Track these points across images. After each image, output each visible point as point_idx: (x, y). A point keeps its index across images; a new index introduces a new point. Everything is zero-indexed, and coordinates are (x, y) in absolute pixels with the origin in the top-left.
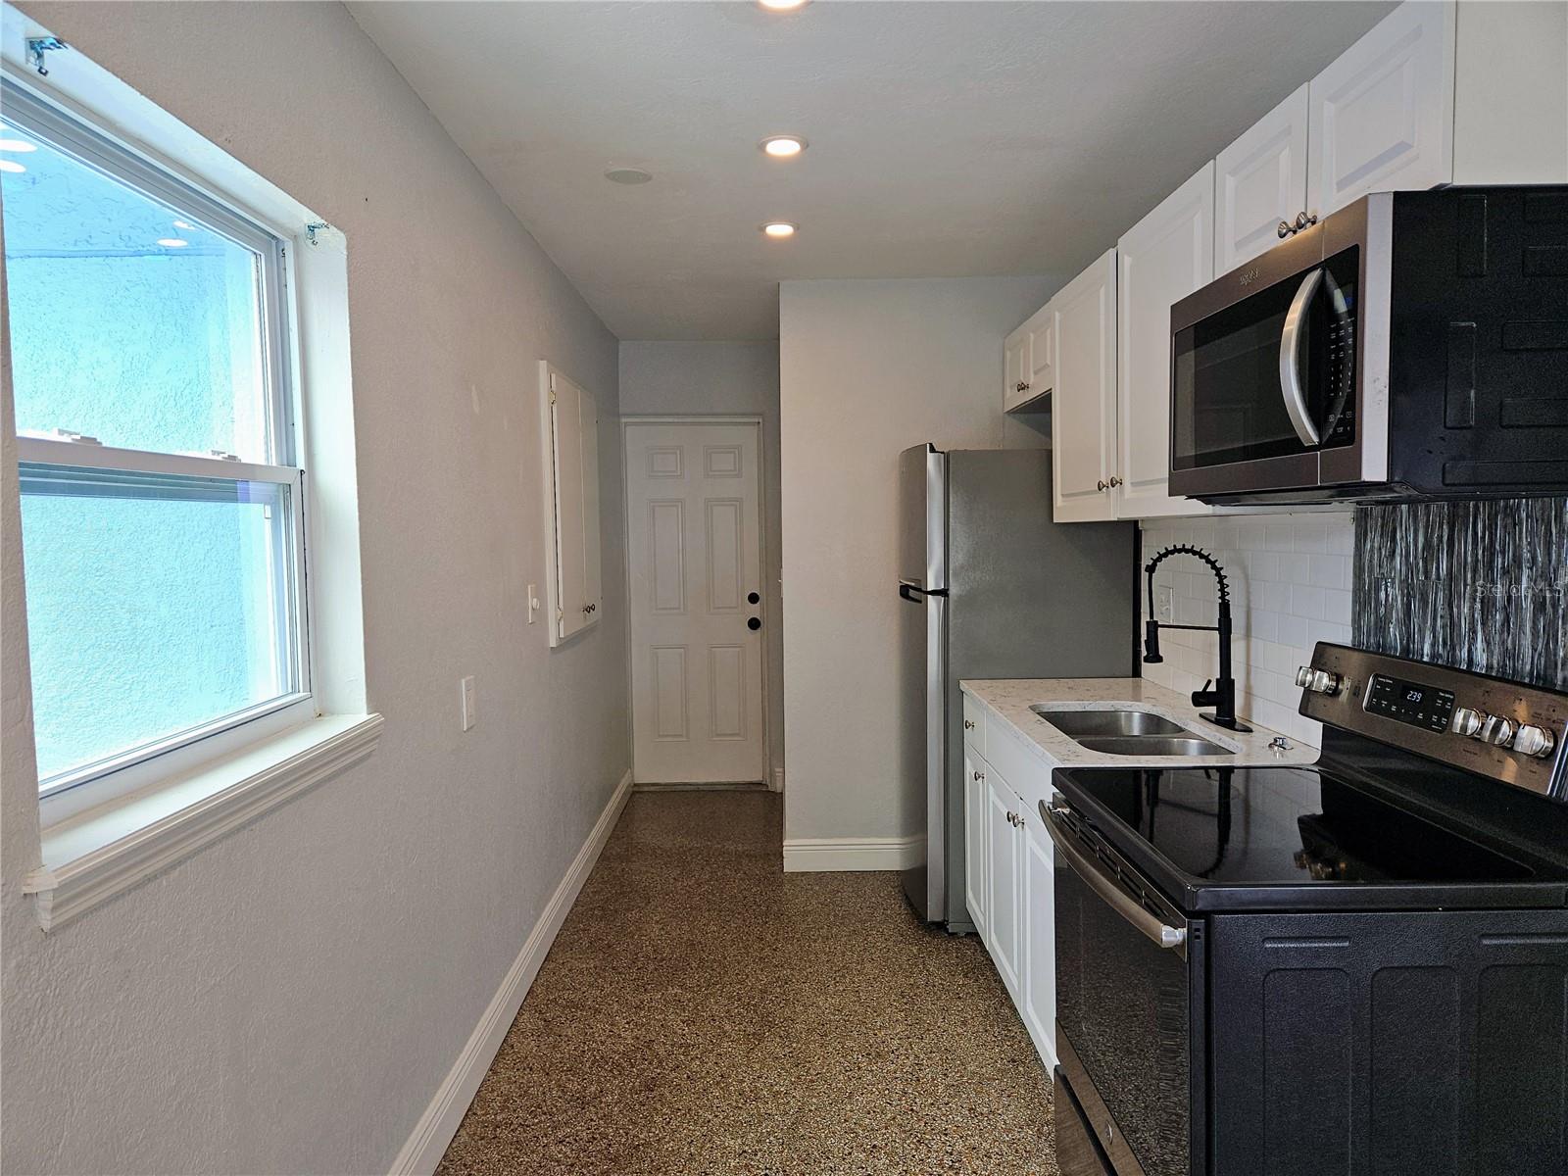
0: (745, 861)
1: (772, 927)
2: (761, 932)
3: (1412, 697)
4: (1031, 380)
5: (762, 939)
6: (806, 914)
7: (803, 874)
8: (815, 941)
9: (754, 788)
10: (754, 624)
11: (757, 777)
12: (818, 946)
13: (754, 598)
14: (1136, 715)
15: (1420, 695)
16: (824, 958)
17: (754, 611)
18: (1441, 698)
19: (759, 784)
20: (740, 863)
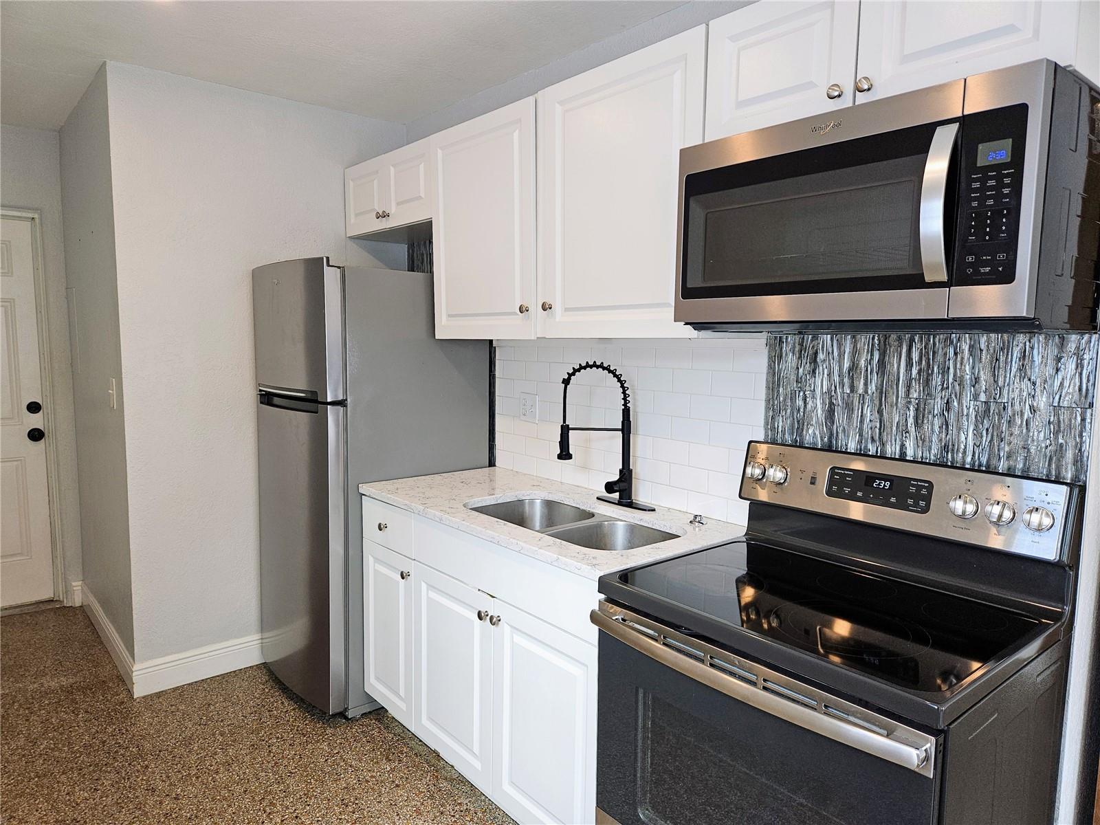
0: (79, 697)
1: (157, 771)
2: (148, 781)
3: (879, 485)
4: (392, 210)
5: (154, 790)
6: (188, 742)
7: (159, 695)
8: (217, 773)
9: (43, 607)
10: (36, 435)
11: (46, 594)
12: (222, 777)
13: (34, 408)
14: (538, 502)
15: (888, 484)
16: (238, 789)
17: (36, 421)
18: (913, 485)
19: (51, 601)
20: (74, 701)
